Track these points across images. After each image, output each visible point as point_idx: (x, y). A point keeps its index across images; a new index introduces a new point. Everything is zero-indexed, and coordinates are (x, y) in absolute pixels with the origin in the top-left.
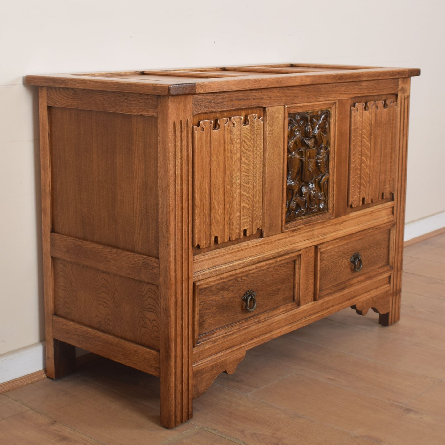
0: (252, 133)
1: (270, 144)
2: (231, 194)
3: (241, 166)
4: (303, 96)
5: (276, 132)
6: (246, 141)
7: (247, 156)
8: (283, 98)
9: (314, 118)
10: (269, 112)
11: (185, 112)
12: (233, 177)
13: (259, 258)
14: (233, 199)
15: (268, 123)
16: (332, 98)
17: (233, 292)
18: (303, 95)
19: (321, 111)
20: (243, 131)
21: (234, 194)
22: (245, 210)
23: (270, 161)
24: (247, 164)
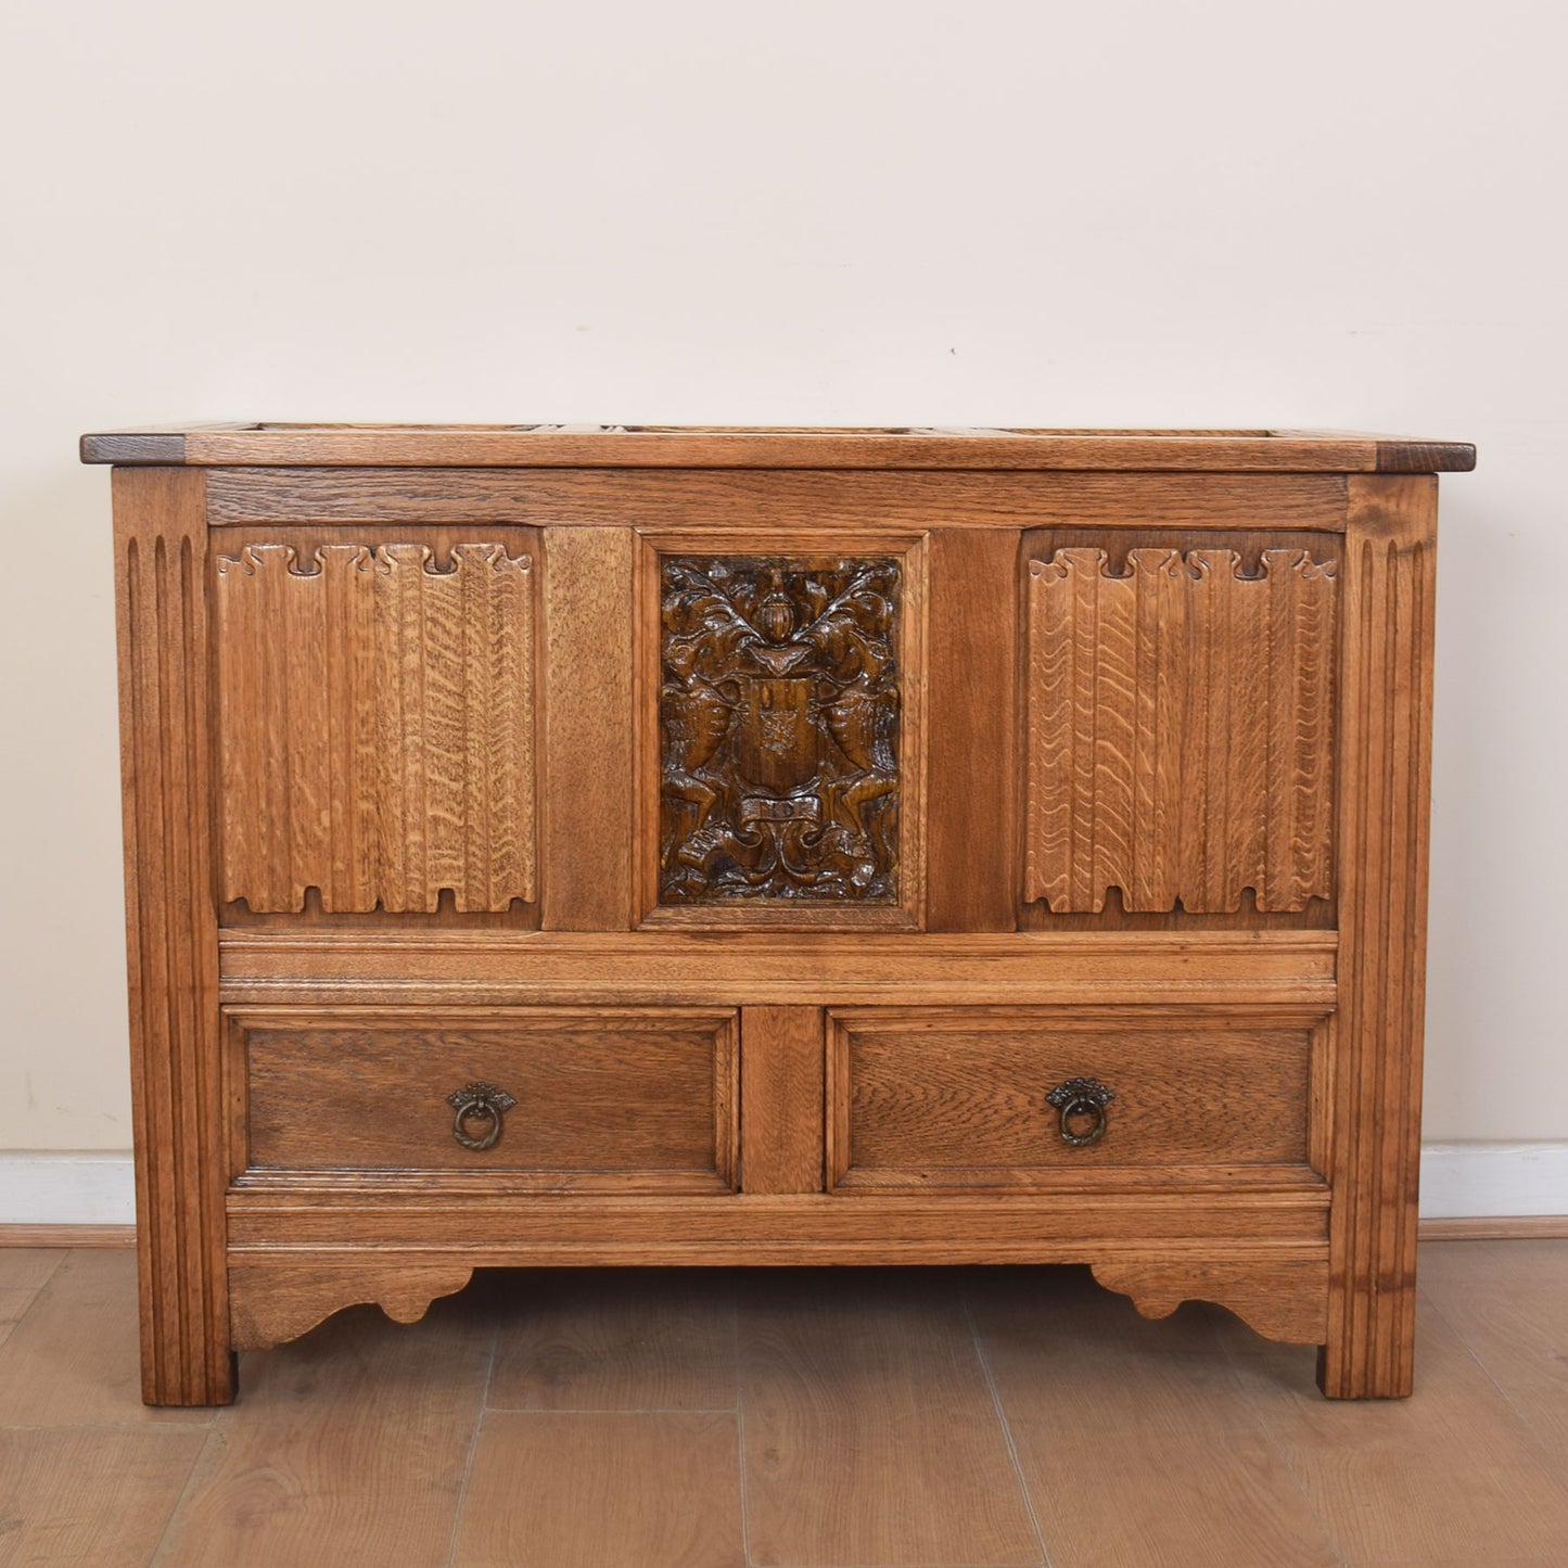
0: (480, 600)
1: (562, 641)
2: (382, 773)
3: (422, 693)
4: (733, 504)
5: (594, 606)
6: (442, 619)
7: (446, 666)
8: (629, 505)
9: (813, 581)
10: (558, 542)
11: (176, 516)
12: (388, 724)
13: (521, 991)
14: (389, 787)
15: (553, 577)
16: (900, 521)
17: (403, 1069)
18: (736, 500)
19: (853, 560)
20: (430, 591)
21: (392, 774)
22: (441, 828)
23: (564, 695)
24: (449, 692)
